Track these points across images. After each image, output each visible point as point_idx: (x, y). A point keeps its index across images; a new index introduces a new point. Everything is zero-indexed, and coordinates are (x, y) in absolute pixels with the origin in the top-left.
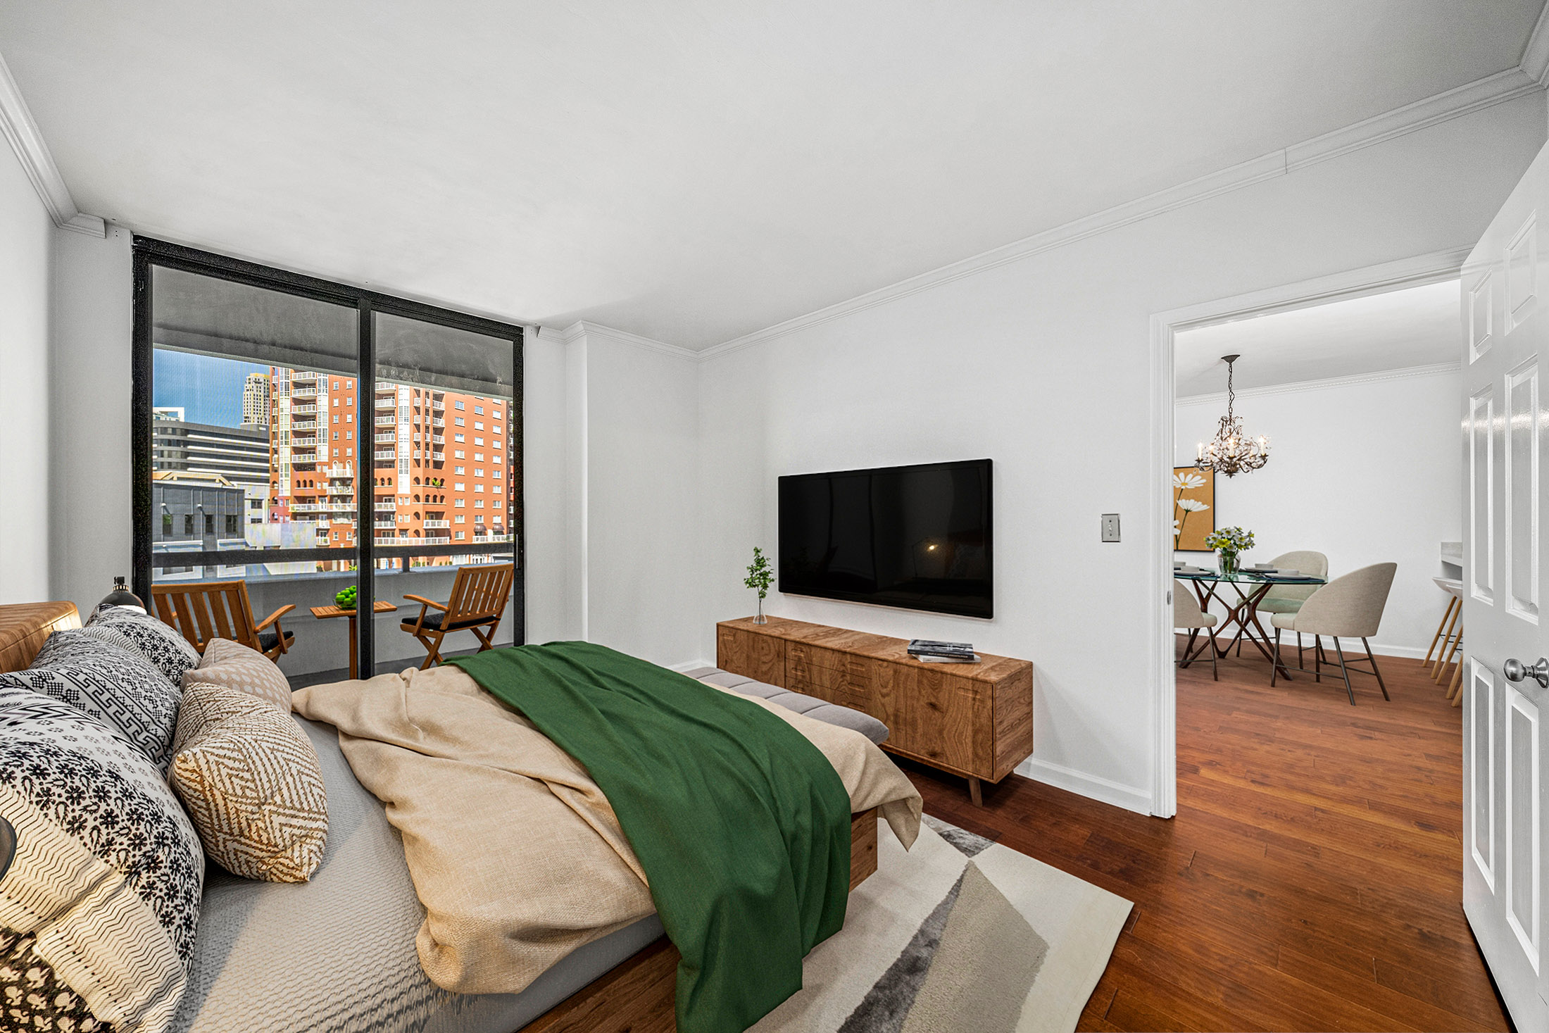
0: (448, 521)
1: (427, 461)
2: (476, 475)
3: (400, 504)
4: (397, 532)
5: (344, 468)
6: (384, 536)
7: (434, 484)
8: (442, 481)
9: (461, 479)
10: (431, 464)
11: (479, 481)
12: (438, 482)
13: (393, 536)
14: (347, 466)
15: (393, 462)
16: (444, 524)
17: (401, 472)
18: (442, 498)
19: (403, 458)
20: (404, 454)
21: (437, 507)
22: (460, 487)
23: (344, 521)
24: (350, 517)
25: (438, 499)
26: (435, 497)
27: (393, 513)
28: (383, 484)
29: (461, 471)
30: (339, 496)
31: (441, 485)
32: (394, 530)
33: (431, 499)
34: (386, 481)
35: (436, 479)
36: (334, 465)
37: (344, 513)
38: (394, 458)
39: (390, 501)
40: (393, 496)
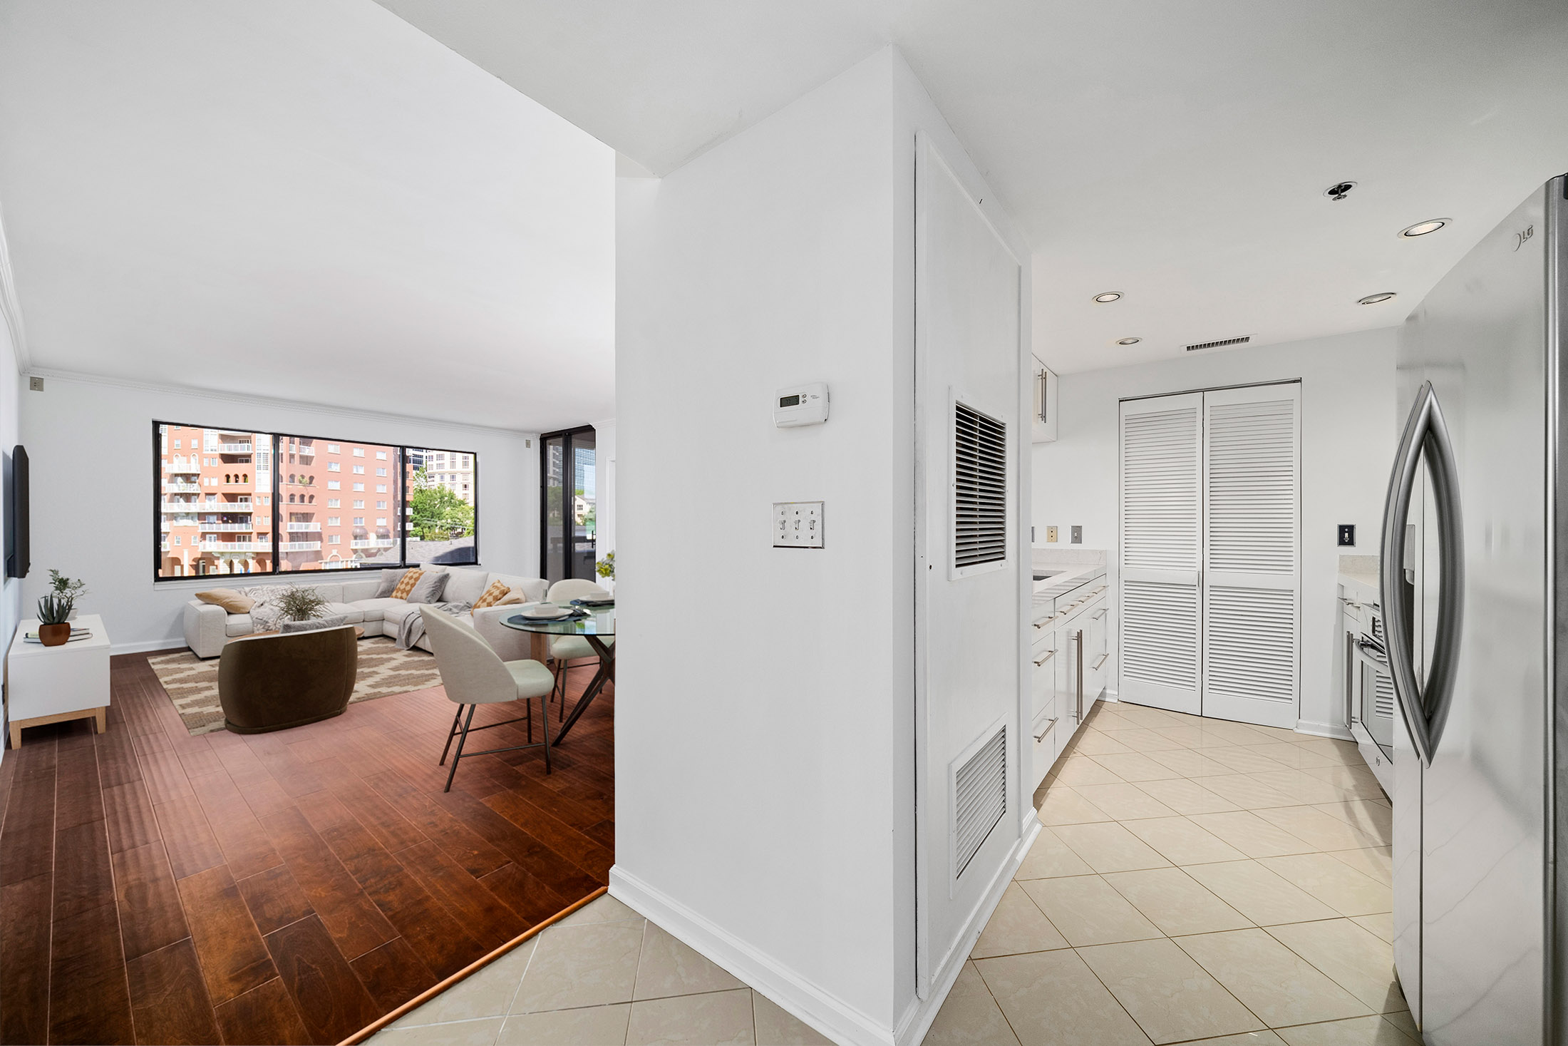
0: (319, 524)
1: (292, 456)
2: (355, 472)
3: (258, 504)
4: (254, 536)
5: (189, 462)
6: (239, 540)
7: (300, 482)
8: (311, 478)
9: (336, 476)
10: (297, 458)
11: (359, 479)
12: (307, 480)
13: (250, 541)
14: (192, 459)
15: (250, 456)
16: (313, 527)
17: (259, 468)
18: (312, 497)
19: (262, 452)
20: (262, 448)
21: (305, 508)
22: (334, 485)
23: (188, 522)
24: (196, 519)
25: (306, 499)
26: (302, 497)
27: (250, 514)
28: (237, 481)
29: (335, 468)
30: (181, 495)
31: (311, 483)
32: (251, 533)
33: (297, 499)
34: (241, 478)
35: (303, 477)
36: (175, 459)
37: (188, 514)
38: (250, 452)
39: (246, 500)
40: (250, 494)
